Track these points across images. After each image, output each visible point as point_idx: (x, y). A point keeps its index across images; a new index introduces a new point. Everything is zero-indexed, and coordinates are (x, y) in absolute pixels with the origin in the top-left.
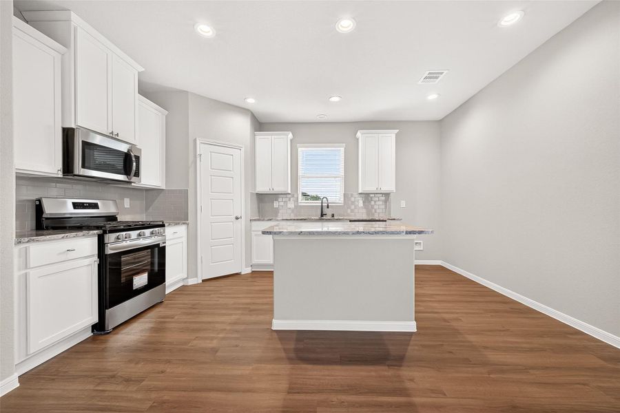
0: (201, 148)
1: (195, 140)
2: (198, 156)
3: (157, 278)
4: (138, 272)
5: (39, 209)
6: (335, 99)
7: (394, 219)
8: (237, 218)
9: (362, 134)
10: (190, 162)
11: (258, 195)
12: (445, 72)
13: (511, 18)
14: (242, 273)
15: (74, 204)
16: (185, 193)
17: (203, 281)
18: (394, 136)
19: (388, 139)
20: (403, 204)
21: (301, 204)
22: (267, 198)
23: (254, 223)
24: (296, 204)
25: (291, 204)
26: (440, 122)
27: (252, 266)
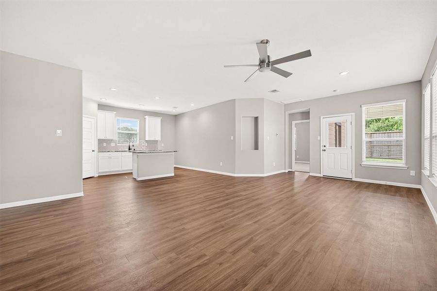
8: (93, 151)
9: (148, 117)
14: (95, 177)
18: (160, 119)
19: (158, 121)
21: (118, 144)
22: (101, 141)
23: (100, 153)
24: (116, 144)
25: (113, 145)
26: (176, 116)
27: (99, 173)
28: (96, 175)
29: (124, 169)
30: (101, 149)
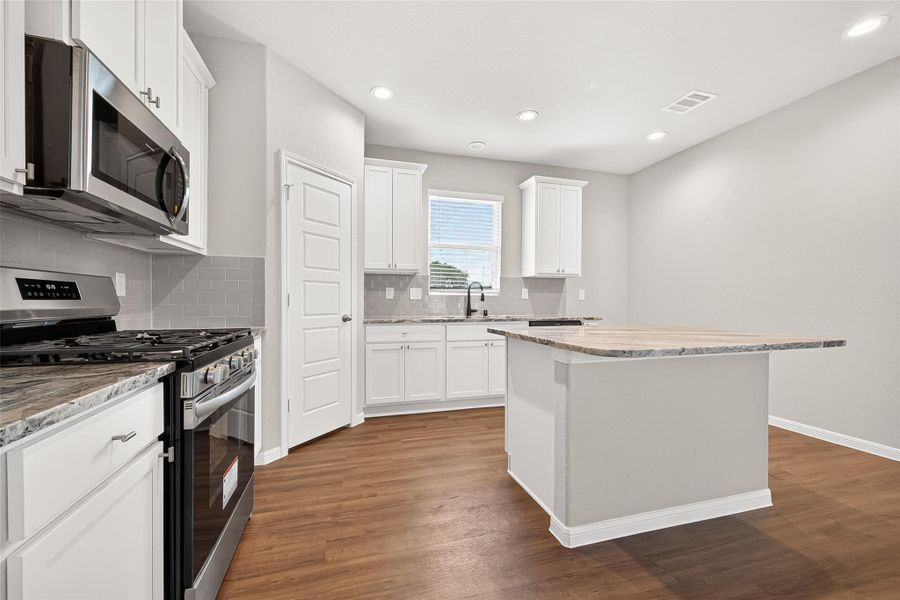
0: (289, 174)
1: (277, 154)
2: (283, 189)
6: (527, 116)
7: (592, 319)
8: (345, 320)
9: (538, 182)
10: (269, 200)
12: (712, 97)
13: (865, 27)
14: (353, 425)
15: (20, 282)
16: (255, 267)
17: (291, 451)
18: (580, 190)
19: (571, 194)
20: (582, 294)
21: (432, 293)
22: (374, 281)
23: (370, 328)
24: (425, 293)
25: (415, 293)
26: (630, 177)
27: (366, 409)
28: (358, 419)
29: (453, 394)
30: (376, 312)
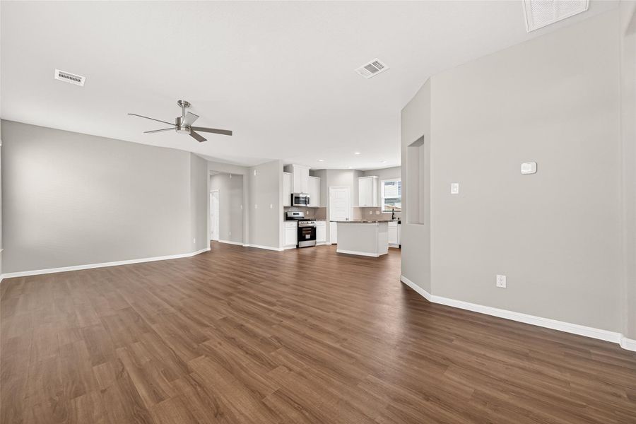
2: (330, 194)
3: (313, 237)
4: (308, 234)
5: (287, 215)
8: (347, 219)
11: (360, 208)
15: (293, 213)
16: (325, 208)
24: (381, 212)
25: (378, 213)
